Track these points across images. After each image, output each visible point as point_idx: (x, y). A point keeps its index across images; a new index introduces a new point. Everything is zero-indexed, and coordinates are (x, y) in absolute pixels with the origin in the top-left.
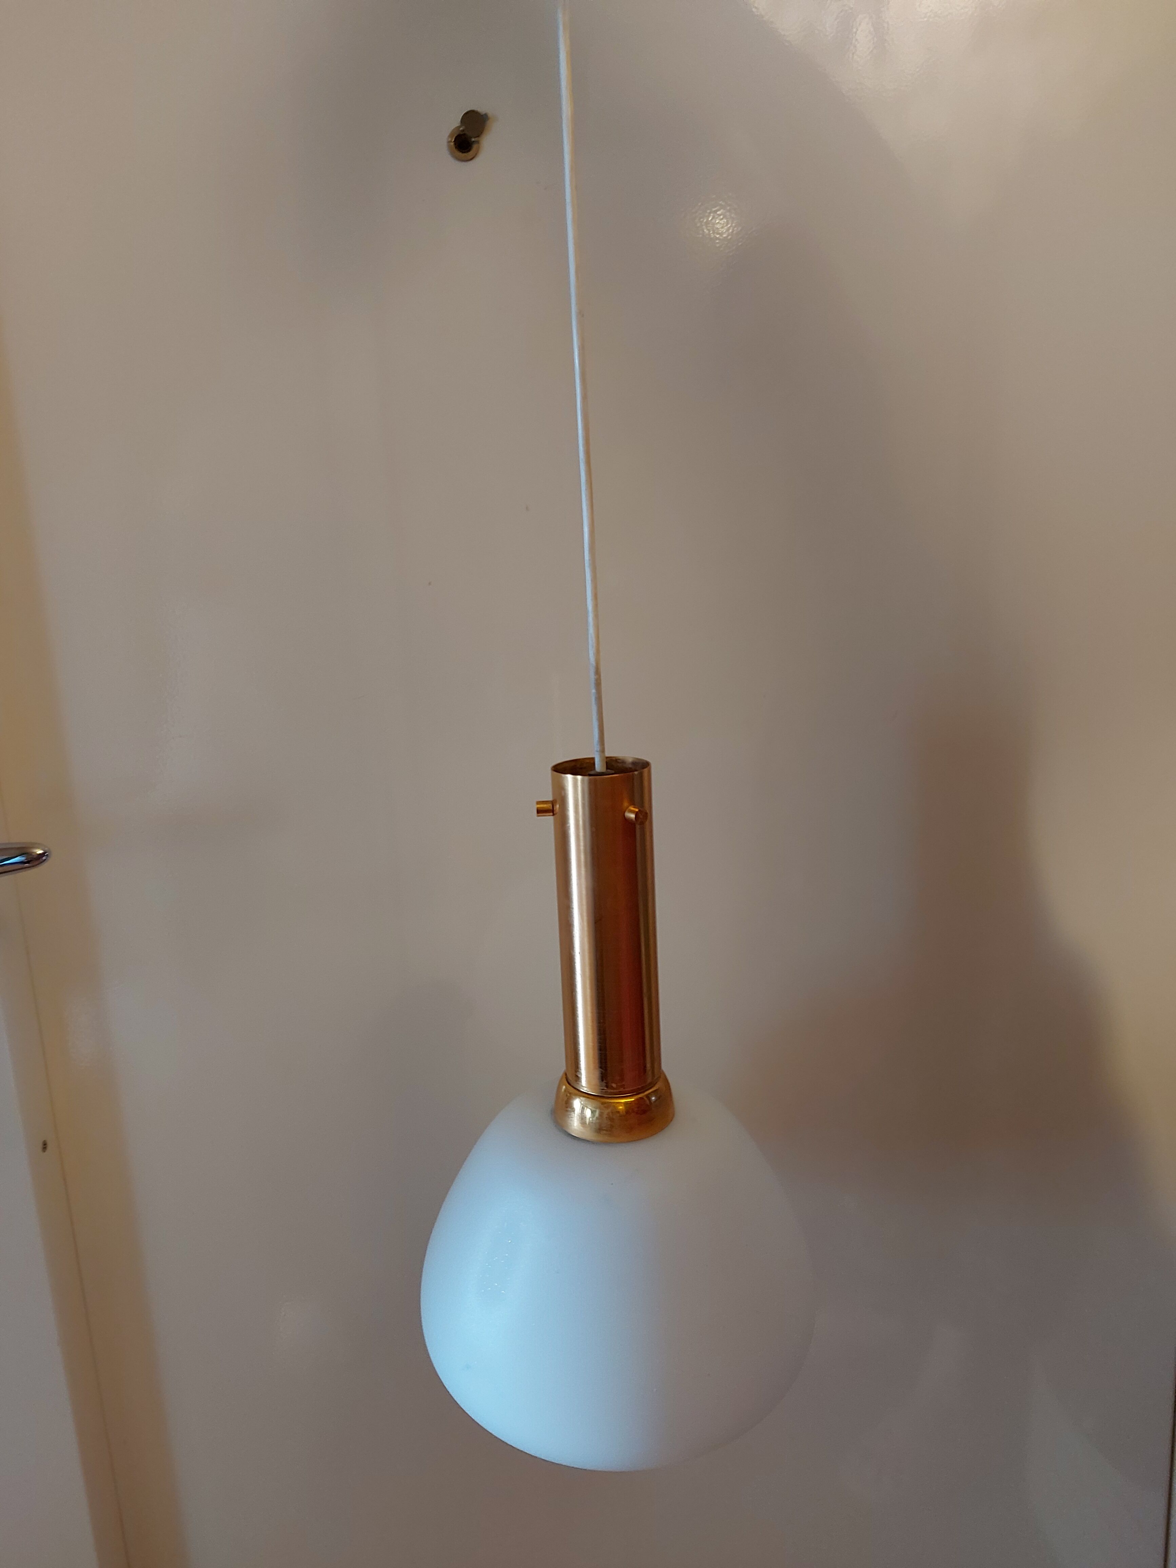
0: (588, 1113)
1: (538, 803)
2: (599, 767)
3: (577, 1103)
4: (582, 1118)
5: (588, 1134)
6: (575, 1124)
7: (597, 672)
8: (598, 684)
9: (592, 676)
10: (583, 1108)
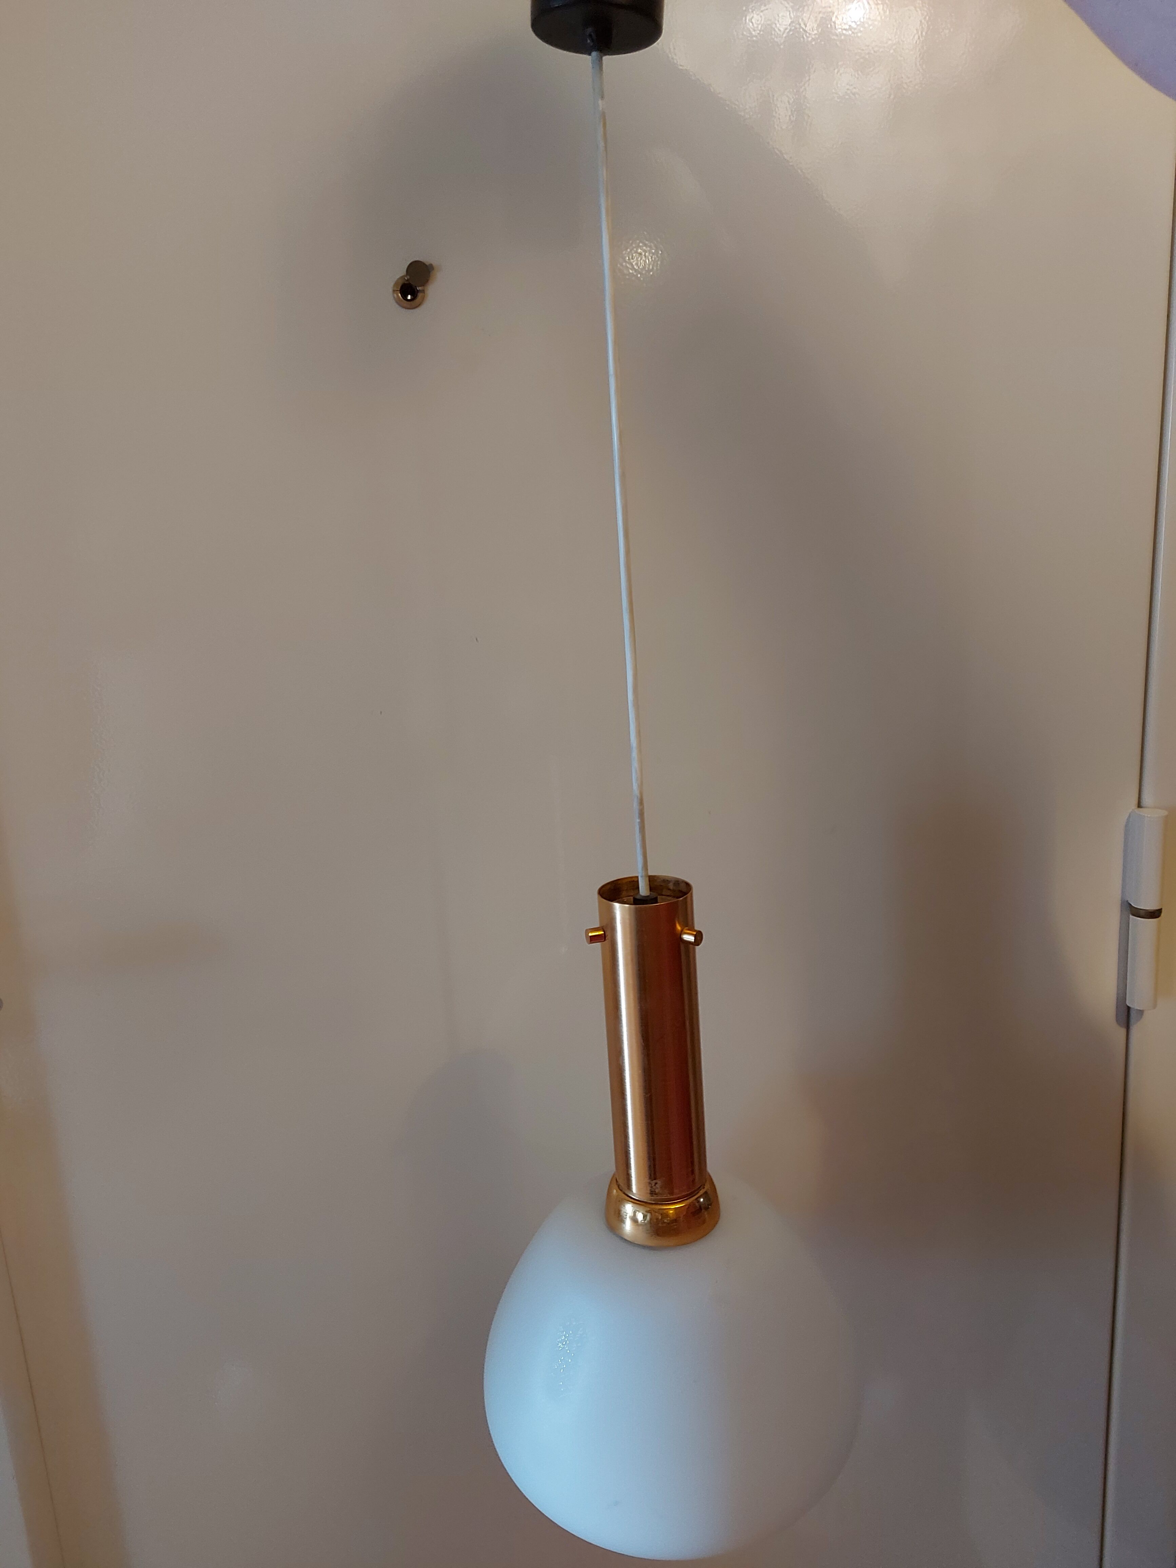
0: (640, 1217)
1: (587, 931)
2: (644, 890)
3: (628, 1209)
4: (634, 1220)
5: (642, 1237)
6: (628, 1227)
7: (641, 802)
8: (641, 814)
9: (636, 805)
10: (635, 1213)
